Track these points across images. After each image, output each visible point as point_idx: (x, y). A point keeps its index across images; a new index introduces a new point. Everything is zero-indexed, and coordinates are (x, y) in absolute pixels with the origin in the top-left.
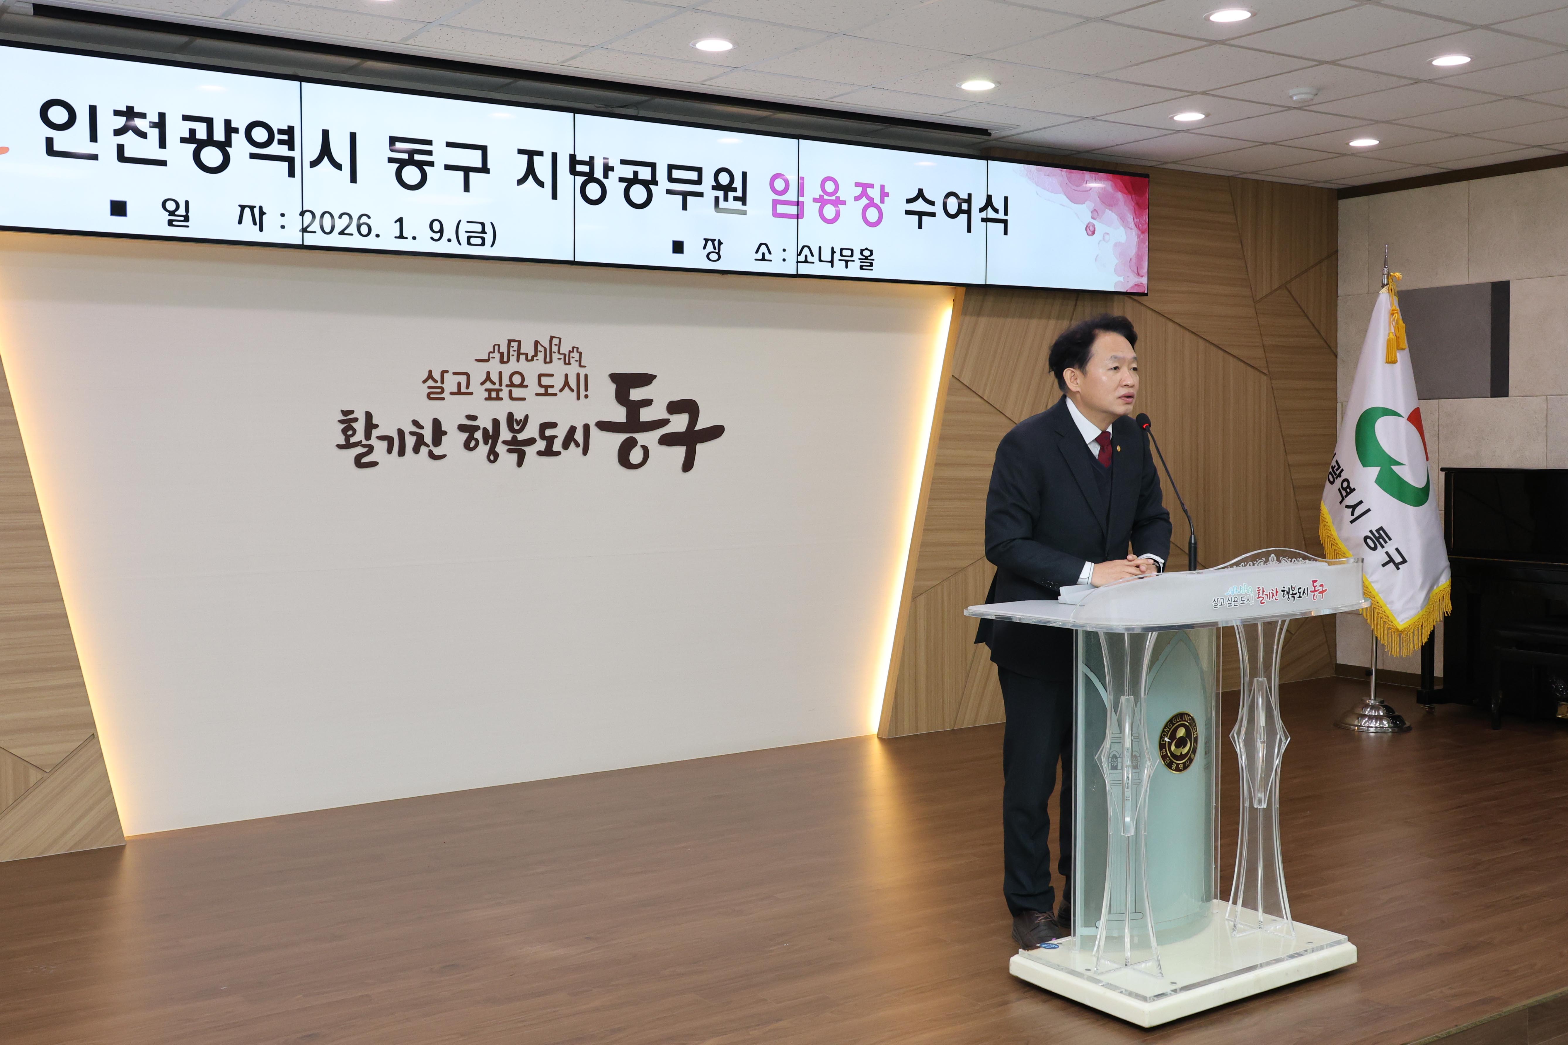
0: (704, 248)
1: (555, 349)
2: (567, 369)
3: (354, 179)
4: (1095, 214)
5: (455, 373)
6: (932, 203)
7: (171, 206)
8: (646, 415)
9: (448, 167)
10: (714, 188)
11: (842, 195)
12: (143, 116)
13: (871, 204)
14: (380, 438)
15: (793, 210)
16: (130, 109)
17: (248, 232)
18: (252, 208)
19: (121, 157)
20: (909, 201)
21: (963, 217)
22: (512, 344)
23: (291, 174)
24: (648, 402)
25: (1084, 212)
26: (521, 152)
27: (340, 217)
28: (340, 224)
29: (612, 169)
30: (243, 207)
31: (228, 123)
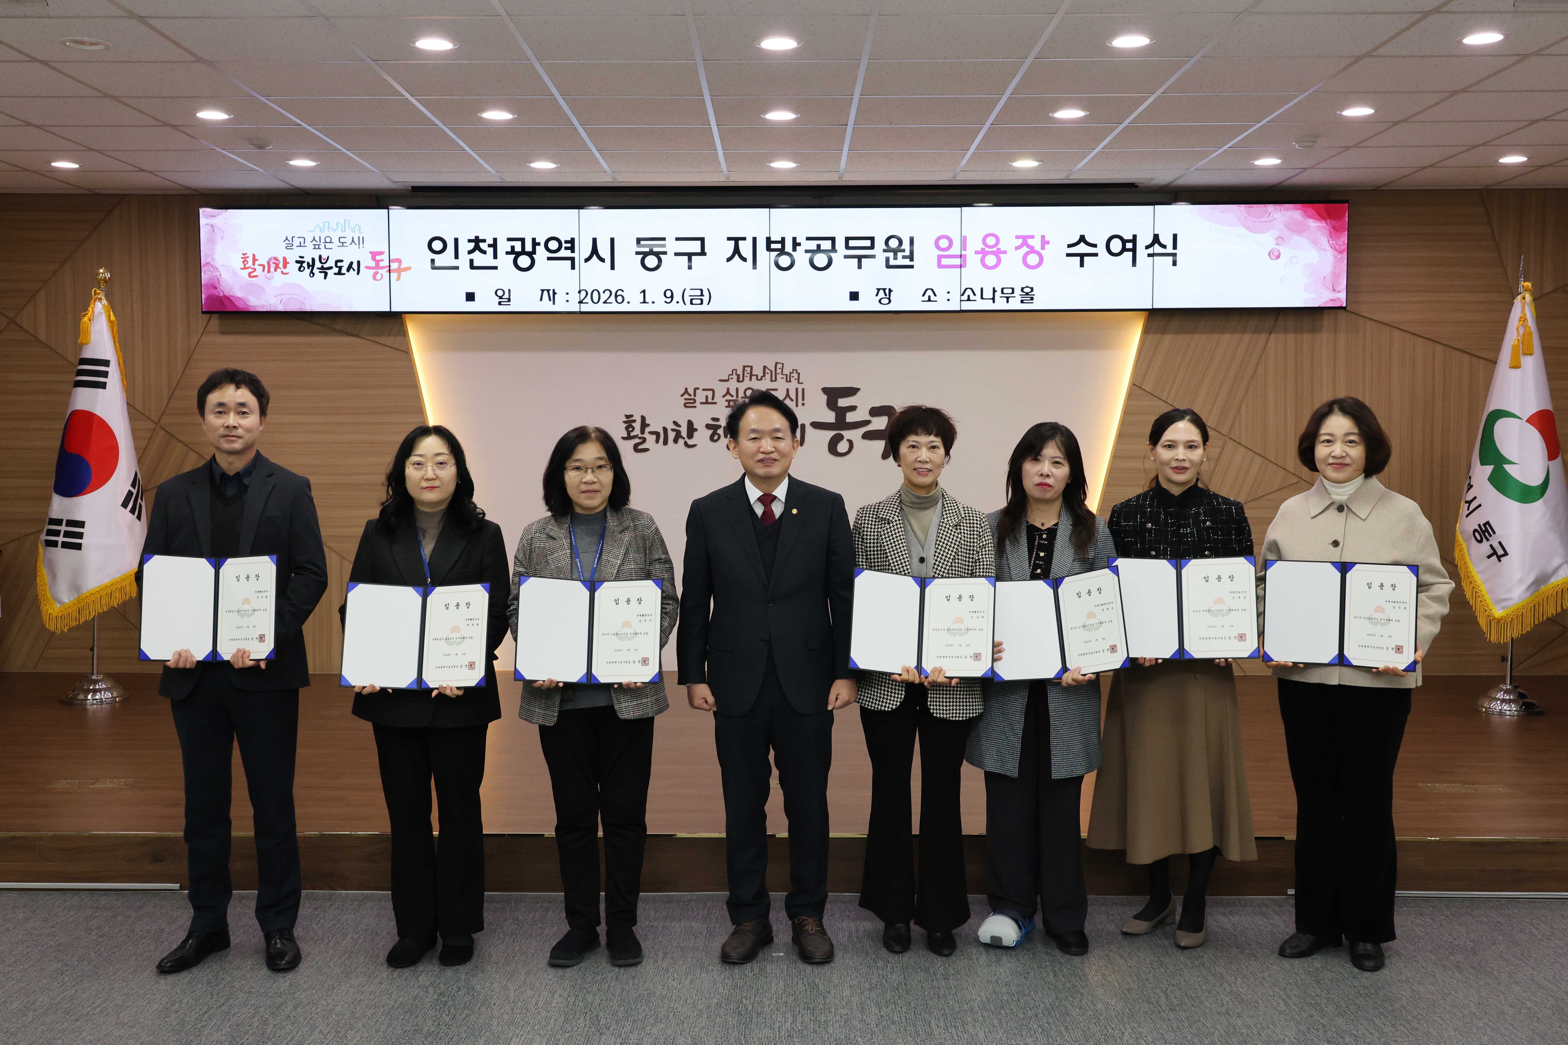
0: (877, 295)
1: (779, 371)
2: (788, 385)
3: (613, 268)
4: (1280, 240)
5: (704, 390)
6: (1095, 246)
7: (500, 293)
8: (850, 417)
9: (676, 254)
10: (884, 251)
11: (1002, 246)
12: (484, 241)
13: (1032, 250)
14: (651, 433)
15: (957, 261)
16: (477, 237)
17: (546, 306)
18: (548, 291)
19: (472, 267)
20: (1069, 246)
21: (1128, 255)
22: (746, 369)
23: (573, 267)
24: (853, 408)
25: (1268, 240)
26: (729, 239)
27: (604, 292)
28: (604, 297)
29: (799, 244)
30: (543, 291)
31: (534, 240)
